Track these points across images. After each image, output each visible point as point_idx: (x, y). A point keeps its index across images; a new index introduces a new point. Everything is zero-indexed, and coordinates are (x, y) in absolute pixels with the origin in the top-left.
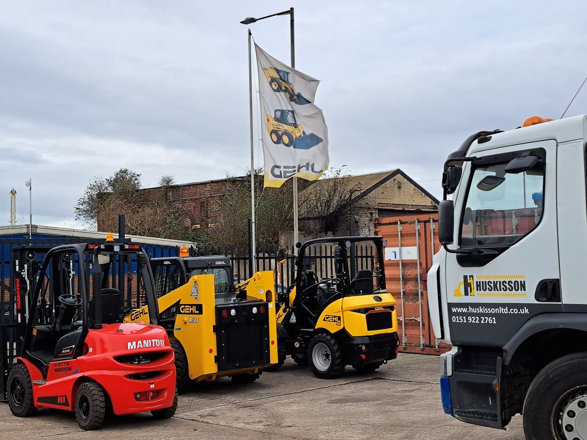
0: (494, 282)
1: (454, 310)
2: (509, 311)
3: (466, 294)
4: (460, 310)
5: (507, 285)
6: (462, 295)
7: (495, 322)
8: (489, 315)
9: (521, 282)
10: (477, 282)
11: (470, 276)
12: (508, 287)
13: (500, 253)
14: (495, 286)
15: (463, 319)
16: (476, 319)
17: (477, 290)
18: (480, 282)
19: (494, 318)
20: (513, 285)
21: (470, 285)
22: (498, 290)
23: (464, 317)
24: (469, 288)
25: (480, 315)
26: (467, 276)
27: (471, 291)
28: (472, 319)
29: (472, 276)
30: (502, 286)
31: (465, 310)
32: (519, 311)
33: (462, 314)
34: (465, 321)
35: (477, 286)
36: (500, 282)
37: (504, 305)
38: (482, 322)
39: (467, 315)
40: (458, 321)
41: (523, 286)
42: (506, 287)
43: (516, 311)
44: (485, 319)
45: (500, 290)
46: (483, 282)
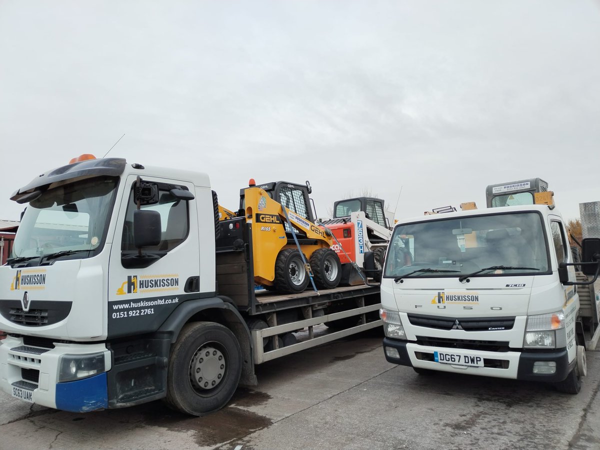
0: (155, 280)
1: (115, 307)
2: (165, 302)
3: (129, 291)
4: (121, 307)
5: (165, 282)
6: (126, 293)
7: (153, 313)
8: (148, 307)
9: (176, 279)
10: (140, 281)
11: (134, 276)
12: (166, 283)
13: (161, 257)
14: (156, 283)
15: (124, 315)
16: (137, 313)
17: (140, 287)
18: (143, 281)
19: (152, 309)
20: (169, 282)
21: (133, 284)
22: (158, 286)
23: (126, 313)
24: (132, 286)
25: (140, 308)
26: (131, 277)
27: (134, 289)
28: (133, 313)
29: (136, 276)
30: (162, 283)
31: (126, 306)
32: (172, 301)
33: (124, 310)
34: (126, 316)
35: (140, 284)
36: (160, 280)
37: (161, 298)
38: (142, 314)
39: (128, 310)
40: (118, 317)
41: (177, 282)
42: (164, 283)
43: (170, 301)
44: (145, 312)
45: (160, 286)
46: (146, 281)
